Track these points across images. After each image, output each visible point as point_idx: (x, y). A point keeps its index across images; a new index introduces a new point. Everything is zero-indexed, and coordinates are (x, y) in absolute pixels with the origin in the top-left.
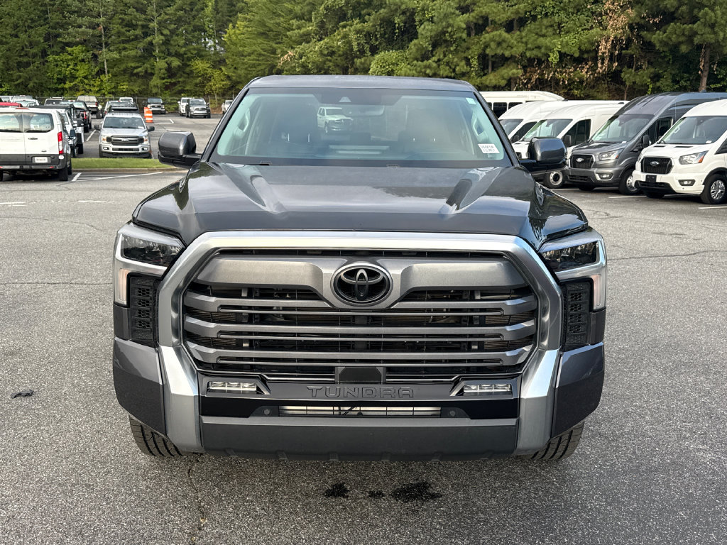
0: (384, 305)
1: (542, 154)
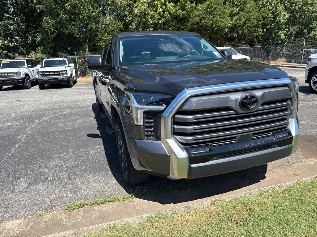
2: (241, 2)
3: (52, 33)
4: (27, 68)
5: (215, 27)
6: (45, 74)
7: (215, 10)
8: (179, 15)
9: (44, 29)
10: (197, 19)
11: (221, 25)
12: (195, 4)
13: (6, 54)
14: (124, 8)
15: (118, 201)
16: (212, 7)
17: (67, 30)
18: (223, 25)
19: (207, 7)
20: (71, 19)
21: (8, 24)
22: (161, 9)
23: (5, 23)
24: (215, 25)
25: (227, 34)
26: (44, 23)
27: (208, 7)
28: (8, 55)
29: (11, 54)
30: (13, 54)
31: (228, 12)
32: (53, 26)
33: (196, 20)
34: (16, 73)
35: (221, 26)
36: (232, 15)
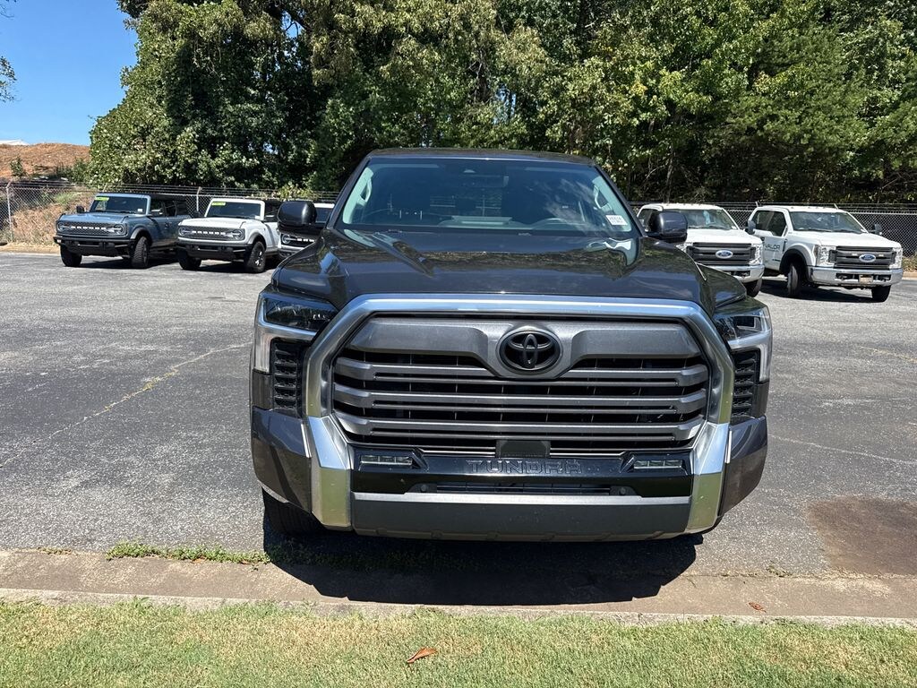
0: (552, 373)
1: (665, 224)
2: (910, 74)
3: (343, 140)
4: (263, 222)
5: (807, 146)
6: (299, 240)
7: (812, 95)
8: (689, 106)
9: (326, 130)
10: (750, 120)
11: (830, 141)
12: (746, 75)
13: (231, 184)
14: (538, 81)
15: (229, 562)
16: (802, 86)
17: (380, 133)
18: (835, 140)
19: (784, 85)
20: (394, 106)
21: (248, 112)
22: (641, 86)
23: (240, 110)
24: (810, 140)
25: (848, 168)
26: (327, 114)
27: (788, 86)
28: (236, 187)
29: (242, 186)
30: (247, 186)
31: (858, 100)
32: (348, 123)
33: (744, 122)
34: (234, 231)
35: (830, 144)
36: (872, 111)
